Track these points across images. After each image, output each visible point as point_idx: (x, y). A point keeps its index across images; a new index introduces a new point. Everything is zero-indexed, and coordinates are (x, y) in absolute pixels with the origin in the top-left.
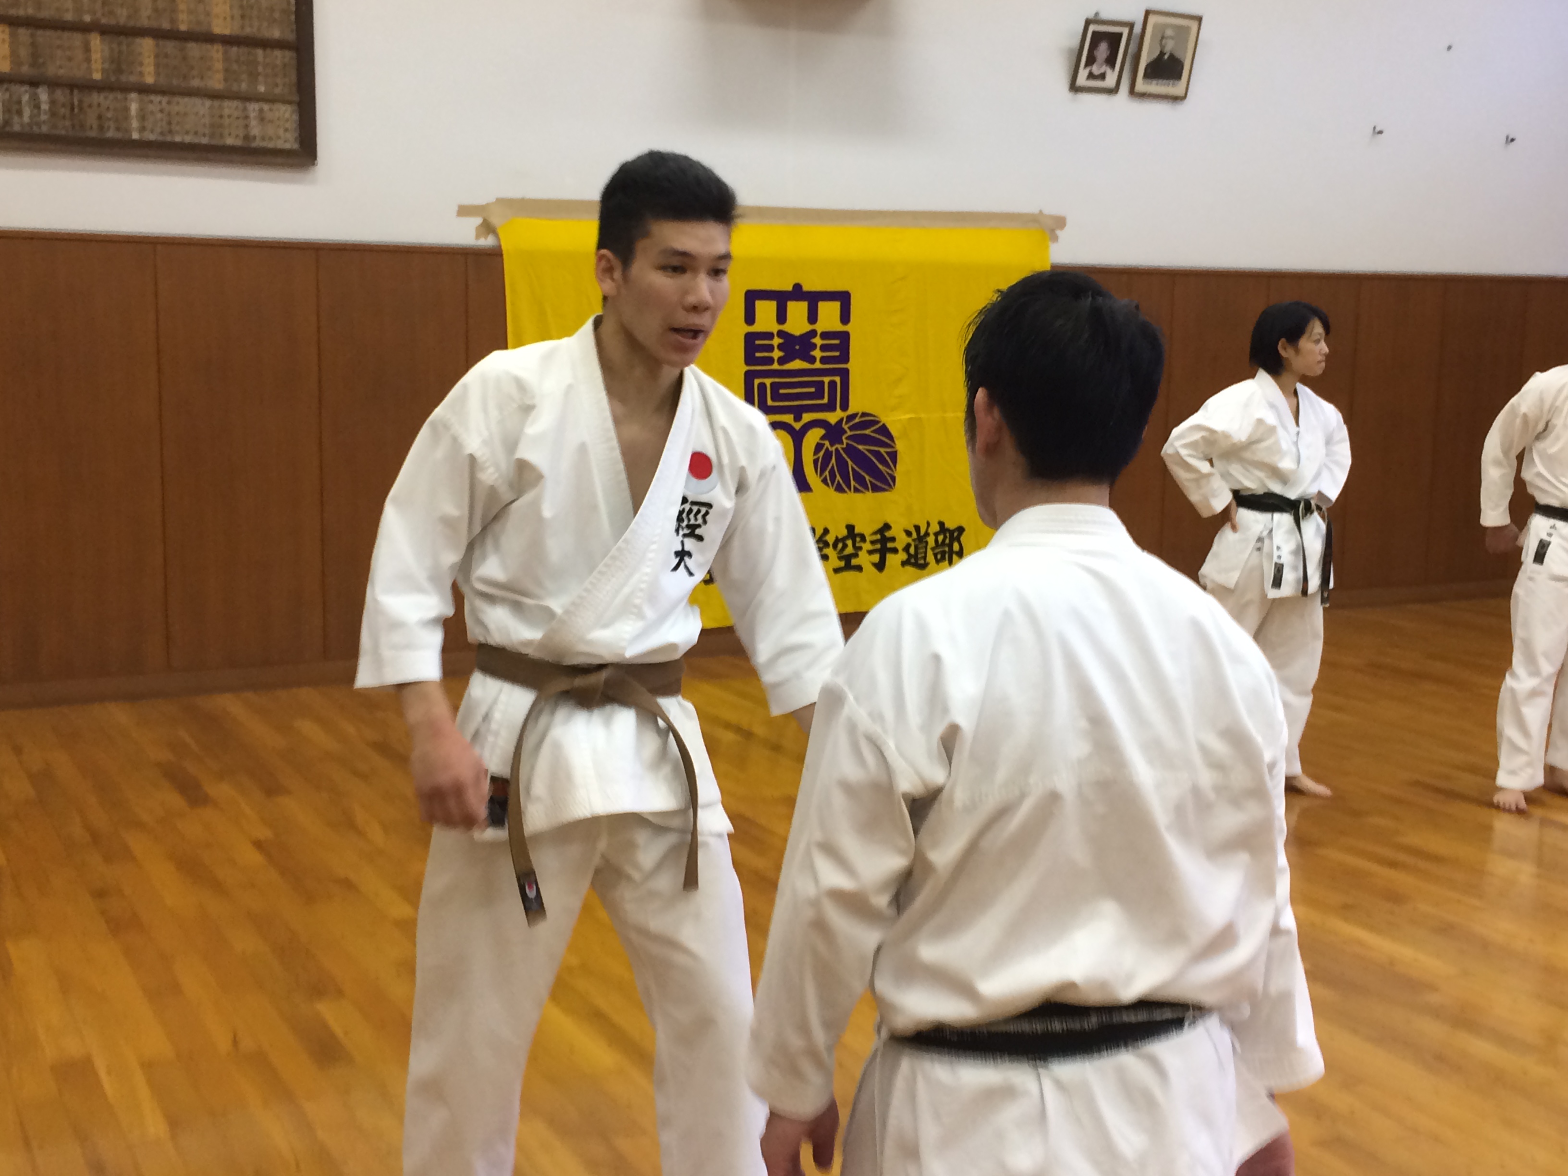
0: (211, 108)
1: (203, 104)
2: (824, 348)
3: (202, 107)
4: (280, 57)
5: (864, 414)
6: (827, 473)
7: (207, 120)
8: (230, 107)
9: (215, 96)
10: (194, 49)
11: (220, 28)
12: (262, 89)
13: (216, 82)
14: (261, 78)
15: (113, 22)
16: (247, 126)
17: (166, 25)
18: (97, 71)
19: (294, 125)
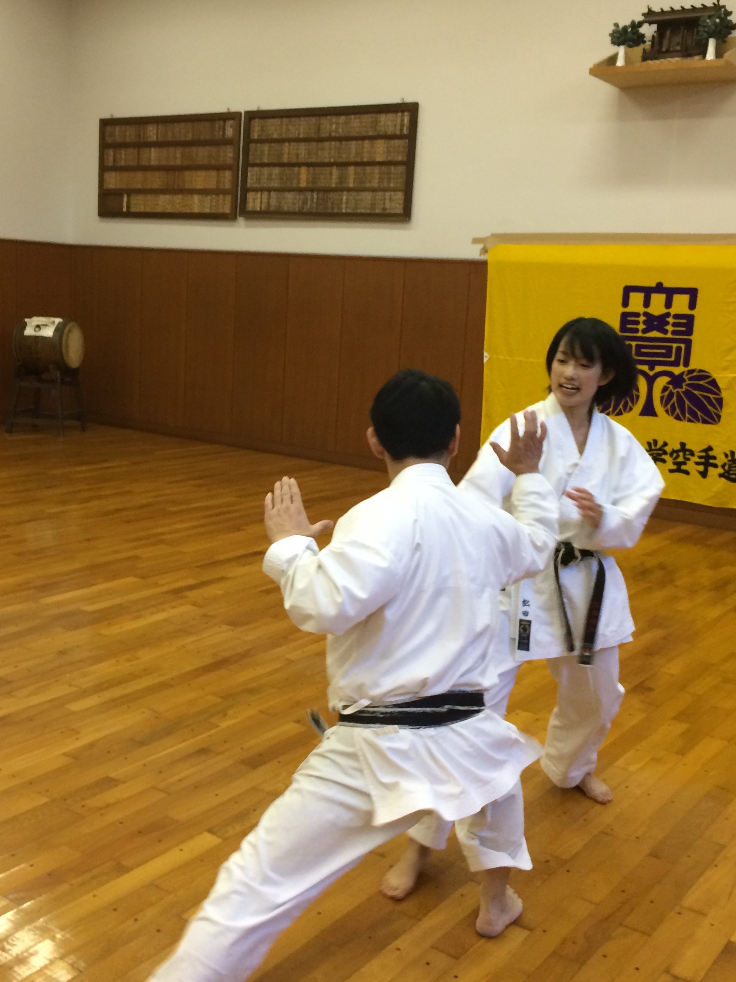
0: (372, 196)
1: (369, 195)
2: (674, 325)
3: (367, 196)
4: (401, 169)
5: (701, 371)
6: (669, 406)
7: (370, 202)
8: (380, 194)
9: (374, 190)
10: (368, 169)
11: (379, 158)
12: (392, 185)
13: (375, 184)
14: (392, 181)
15: (341, 161)
16: (384, 203)
17: (359, 160)
18: (334, 183)
19: (403, 201)
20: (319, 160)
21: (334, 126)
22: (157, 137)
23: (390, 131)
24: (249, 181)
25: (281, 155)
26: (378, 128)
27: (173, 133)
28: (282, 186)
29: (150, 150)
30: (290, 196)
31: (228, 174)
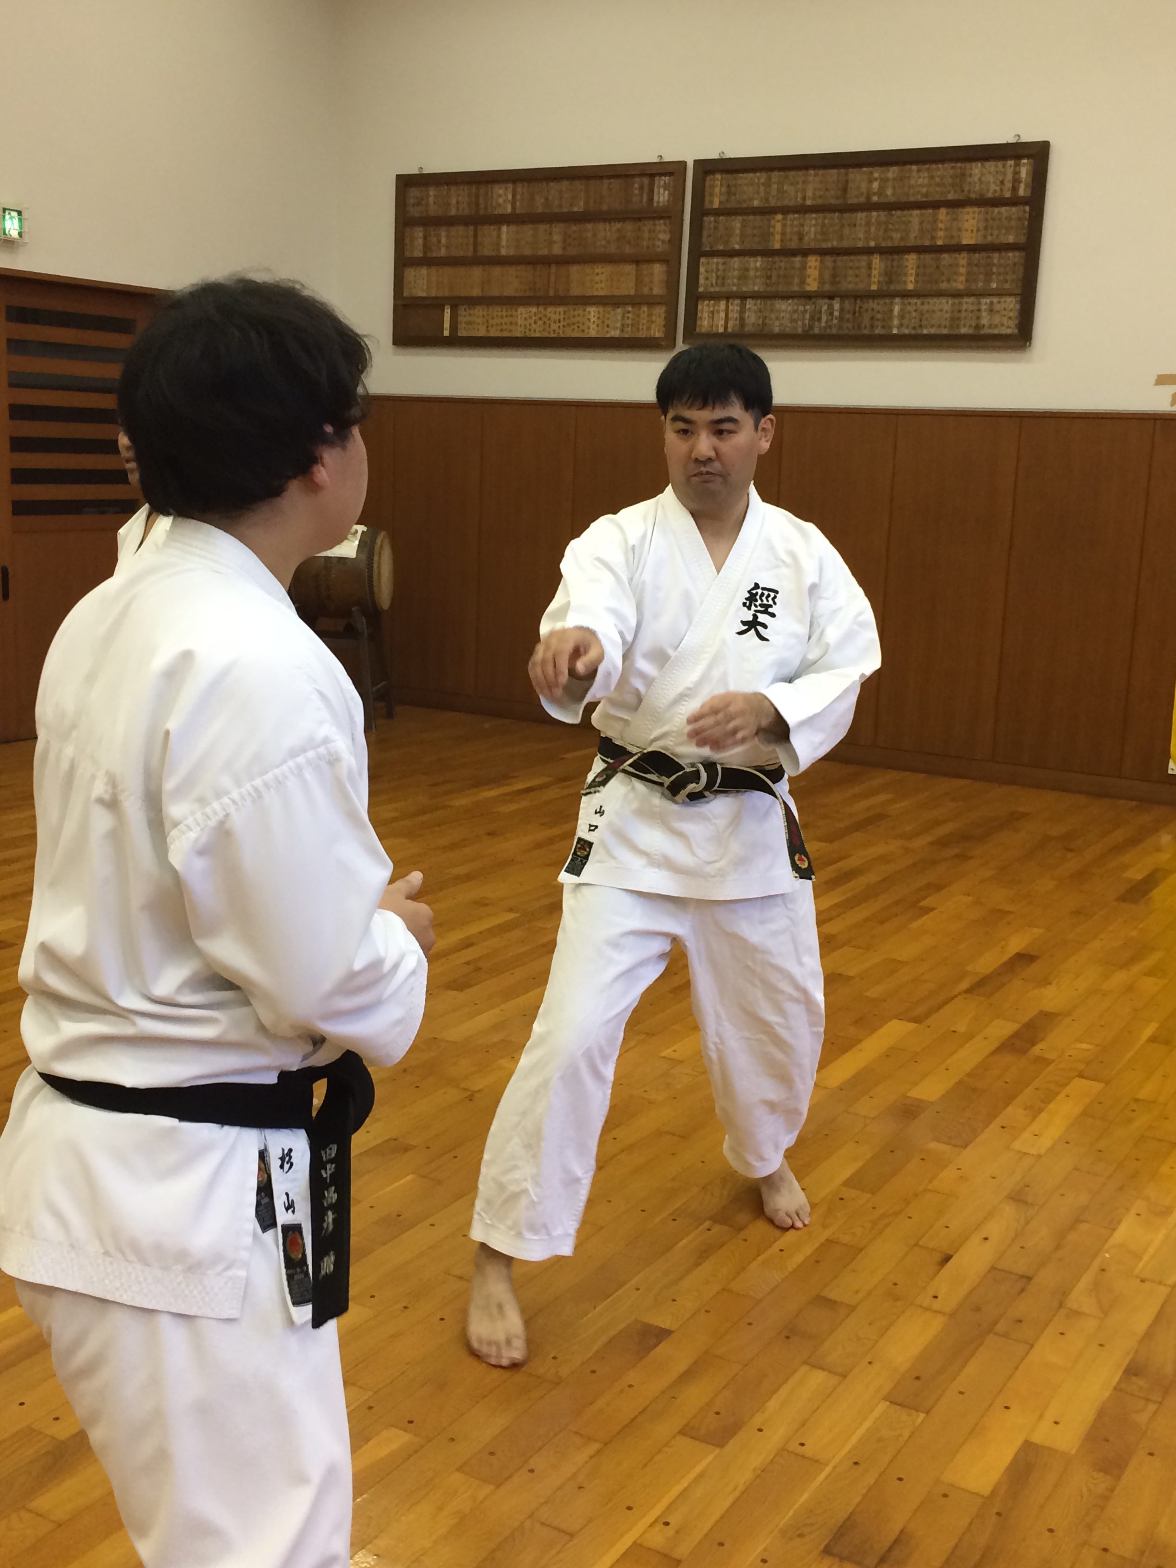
0: (953, 304)
1: (947, 302)
3: (945, 305)
4: (1012, 257)
7: (948, 315)
8: (968, 303)
9: (957, 295)
10: (946, 258)
11: (967, 239)
12: (994, 286)
13: (959, 284)
14: (994, 277)
15: (890, 244)
16: (978, 318)
17: (927, 242)
18: (874, 283)
19: (1016, 314)
20: (845, 244)
21: (876, 185)
22: (514, 208)
23: (992, 190)
24: (702, 281)
25: (766, 235)
26: (966, 188)
27: (547, 199)
28: (769, 289)
29: (500, 229)
30: (783, 306)
31: (658, 269)
